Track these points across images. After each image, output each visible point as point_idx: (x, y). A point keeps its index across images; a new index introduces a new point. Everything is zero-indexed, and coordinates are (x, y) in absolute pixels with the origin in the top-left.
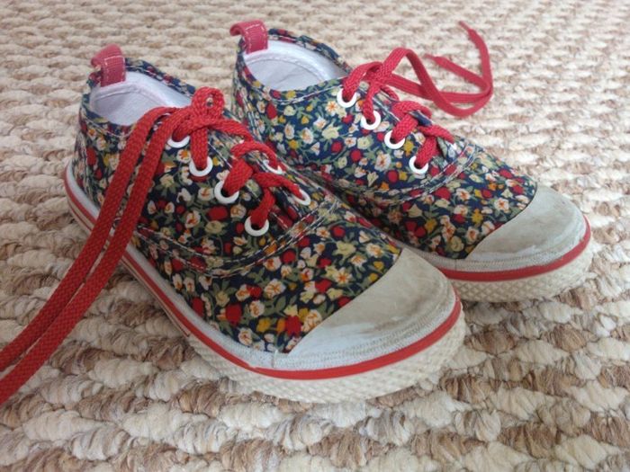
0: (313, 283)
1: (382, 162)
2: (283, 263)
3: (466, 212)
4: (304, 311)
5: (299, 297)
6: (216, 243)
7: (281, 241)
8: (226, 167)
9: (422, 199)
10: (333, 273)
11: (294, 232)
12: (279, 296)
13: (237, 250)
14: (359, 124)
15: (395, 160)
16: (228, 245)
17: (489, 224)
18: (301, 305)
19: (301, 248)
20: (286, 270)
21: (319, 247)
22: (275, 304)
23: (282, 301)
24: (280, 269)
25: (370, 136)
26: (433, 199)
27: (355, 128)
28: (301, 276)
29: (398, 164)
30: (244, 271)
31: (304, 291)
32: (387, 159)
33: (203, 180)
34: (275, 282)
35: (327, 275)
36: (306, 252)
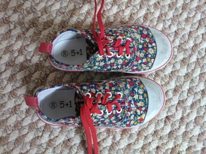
0: (138, 110)
1: (120, 62)
2: (130, 112)
3: (146, 60)
4: (141, 116)
5: (138, 114)
6: (115, 120)
7: (126, 108)
8: (106, 109)
9: (135, 64)
10: (139, 104)
11: (127, 104)
12: (134, 117)
13: (120, 118)
14: (108, 57)
15: (122, 59)
16: (118, 119)
17: (153, 60)
18: (139, 116)
19: (130, 106)
20: (132, 112)
21: (133, 102)
22: (135, 119)
23: (135, 117)
24: (131, 114)
25: (113, 58)
26: (137, 62)
27: (107, 59)
28: (134, 110)
29: (124, 60)
30: (126, 120)
31: (137, 113)
32: (121, 60)
33: (104, 115)
34: (132, 116)
35: (139, 106)
36: (132, 105)
